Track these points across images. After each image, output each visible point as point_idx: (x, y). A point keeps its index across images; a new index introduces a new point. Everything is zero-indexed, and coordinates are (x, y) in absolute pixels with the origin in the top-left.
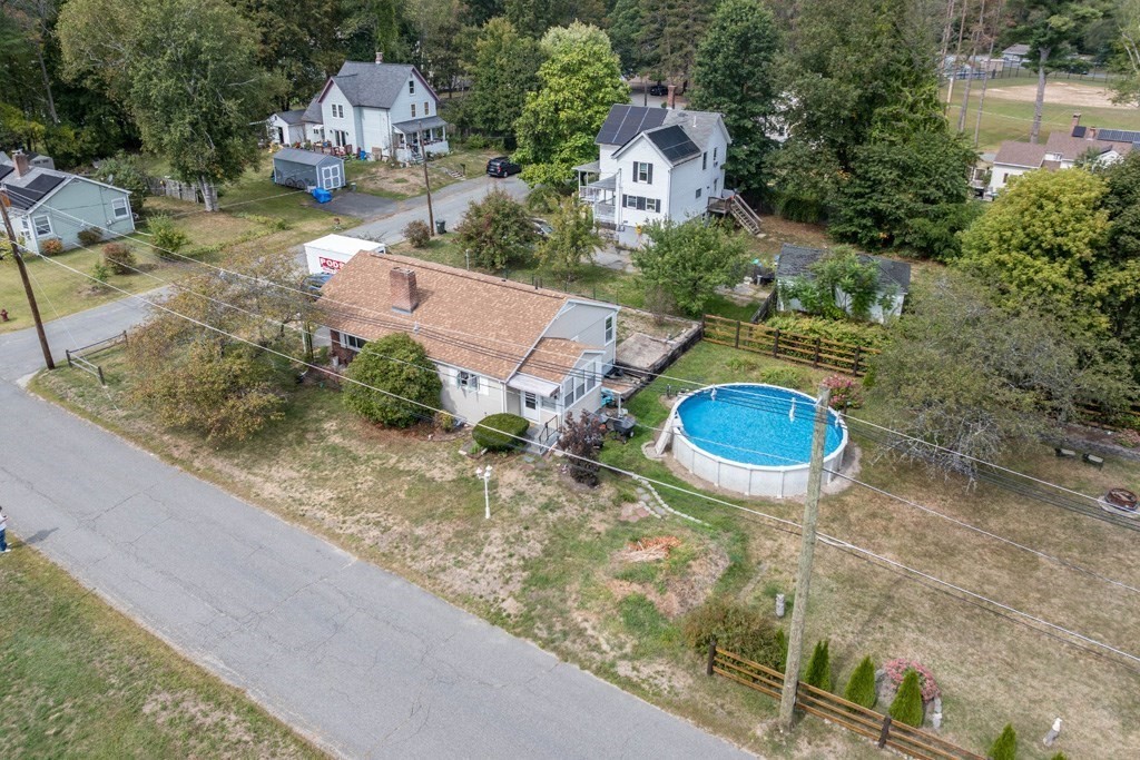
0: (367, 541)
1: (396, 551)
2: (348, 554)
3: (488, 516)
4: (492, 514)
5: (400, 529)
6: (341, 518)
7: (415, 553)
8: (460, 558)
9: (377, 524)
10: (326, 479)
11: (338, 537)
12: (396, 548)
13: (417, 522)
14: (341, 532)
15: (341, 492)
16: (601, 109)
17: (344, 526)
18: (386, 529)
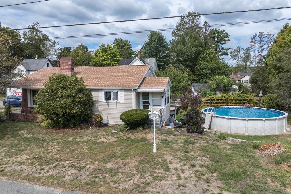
0: (67, 178)
1: (97, 180)
2: (51, 189)
3: (155, 150)
4: (157, 150)
5: (94, 167)
6: (39, 167)
7: (115, 178)
8: (155, 175)
9: (73, 166)
10: (22, 151)
11: (39, 179)
12: (96, 177)
13: (103, 161)
14: (41, 175)
15: (36, 155)
16: (116, 63)
17: (43, 172)
18: (80, 169)
